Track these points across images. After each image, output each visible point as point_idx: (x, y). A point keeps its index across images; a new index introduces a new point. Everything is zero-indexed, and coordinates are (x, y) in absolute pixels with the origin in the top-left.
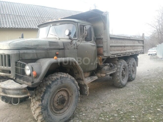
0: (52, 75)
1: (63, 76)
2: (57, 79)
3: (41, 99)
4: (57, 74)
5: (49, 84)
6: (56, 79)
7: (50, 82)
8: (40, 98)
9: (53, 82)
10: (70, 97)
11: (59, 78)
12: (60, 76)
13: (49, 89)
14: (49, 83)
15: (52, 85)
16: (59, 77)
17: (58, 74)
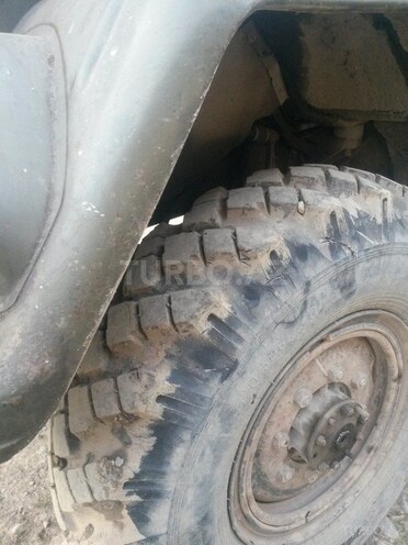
0: (238, 199)
1: (351, 205)
2: (302, 252)
3: (135, 498)
4: (284, 194)
5: (203, 327)
6: (286, 253)
7: (224, 307)
8: (120, 494)
9: (252, 293)
10: (394, 385)
11: (322, 246)
12: (333, 216)
13: (213, 388)
14: (212, 317)
15: (240, 331)
16: (323, 223)
17: (306, 192)
